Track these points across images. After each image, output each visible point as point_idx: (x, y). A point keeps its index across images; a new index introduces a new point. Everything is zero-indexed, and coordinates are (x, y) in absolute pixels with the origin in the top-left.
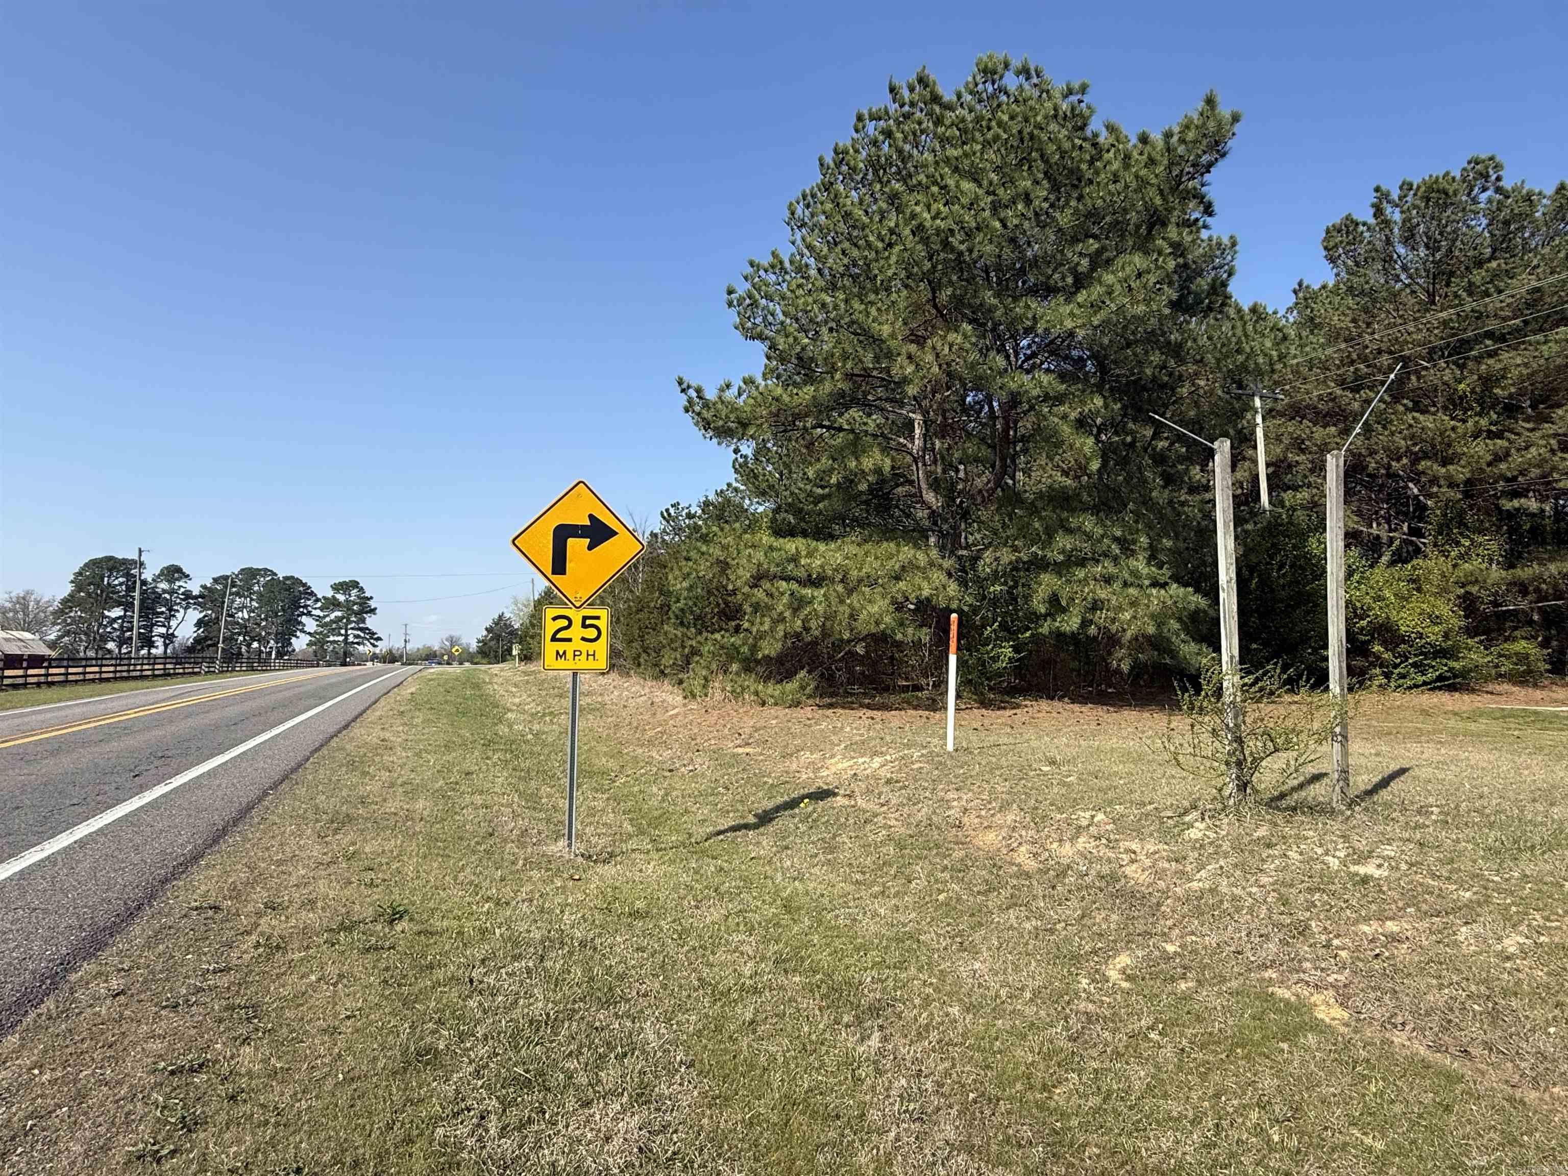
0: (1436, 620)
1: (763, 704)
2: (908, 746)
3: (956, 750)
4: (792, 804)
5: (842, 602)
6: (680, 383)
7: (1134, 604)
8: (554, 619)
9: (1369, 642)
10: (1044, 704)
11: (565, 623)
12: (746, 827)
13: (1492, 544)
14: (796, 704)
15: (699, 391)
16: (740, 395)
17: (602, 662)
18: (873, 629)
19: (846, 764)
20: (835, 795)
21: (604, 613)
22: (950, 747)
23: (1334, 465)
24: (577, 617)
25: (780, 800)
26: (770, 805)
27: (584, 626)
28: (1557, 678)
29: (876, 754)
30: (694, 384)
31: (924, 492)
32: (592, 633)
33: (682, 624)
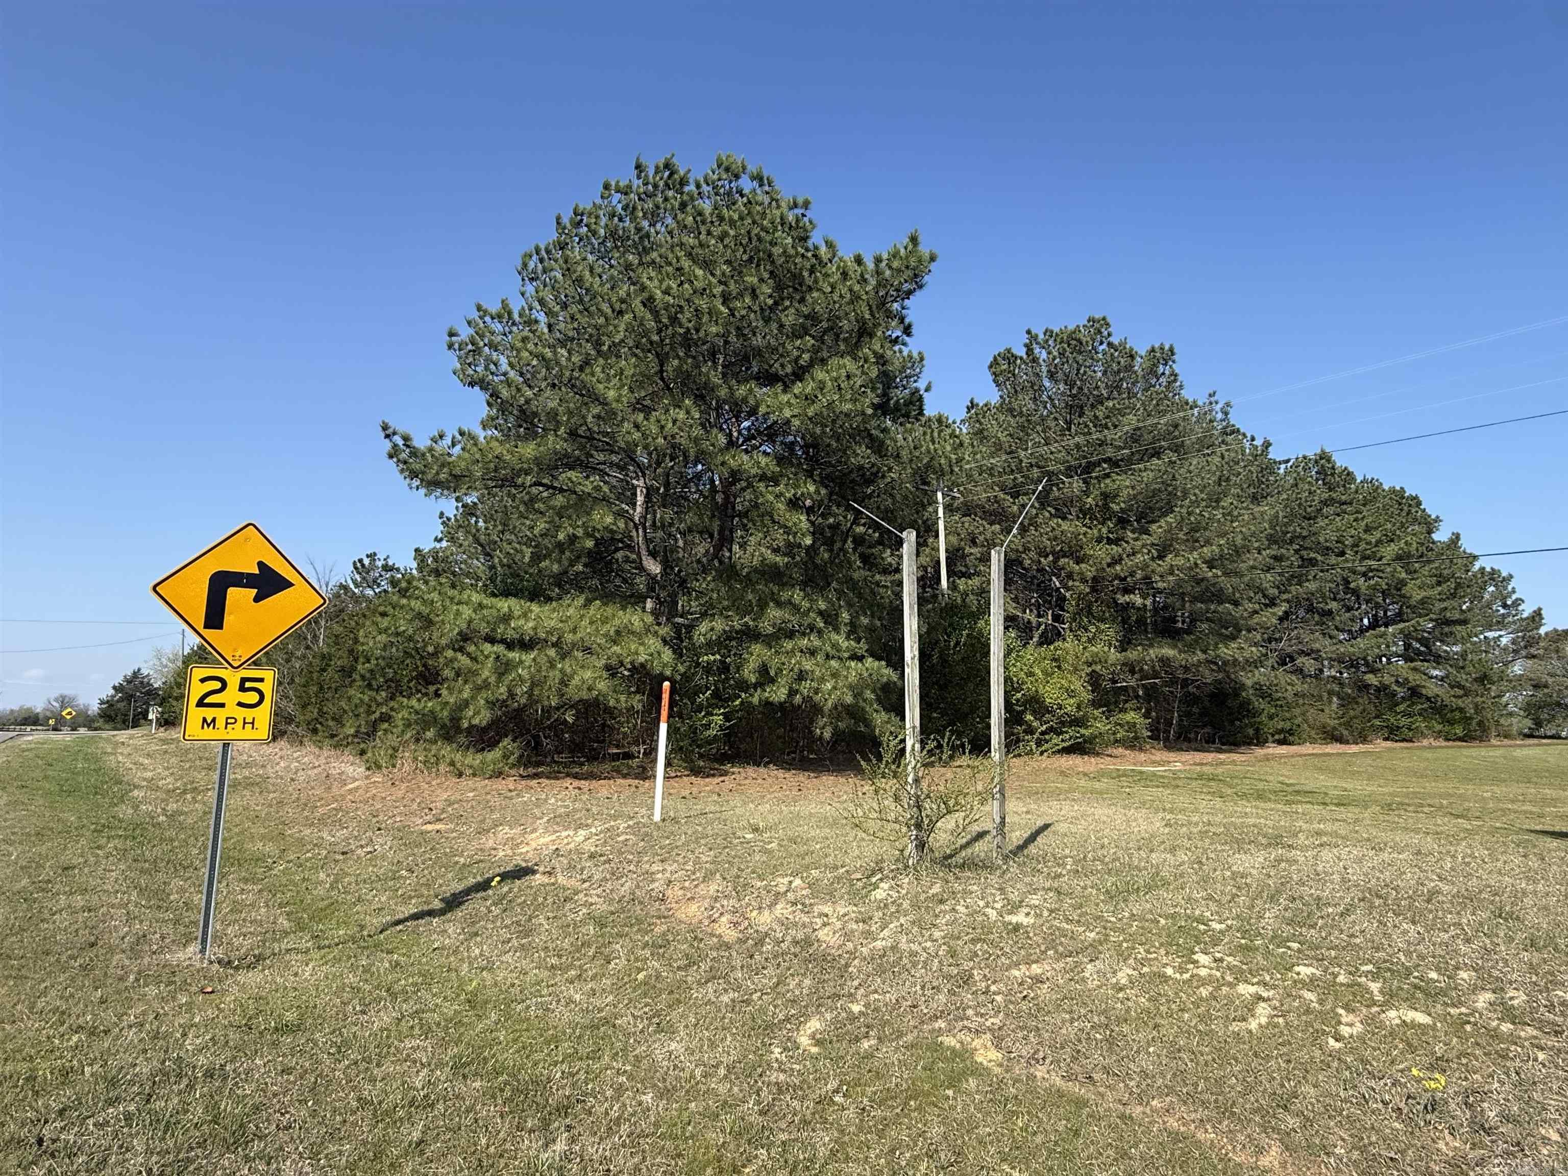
0: (1071, 694)
1: (460, 775)
2: (615, 818)
3: (664, 820)
4: (484, 886)
5: (552, 666)
6: (385, 428)
7: (835, 675)
8: (203, 680)
9: (1023, 712)
10: (751, 771)
11: (217, 685)
12: (431, 913)
13: (1110, 631)
14: (498, 774)
15: (406, 439)
16: (454, 444)
17: (263, 730)
18: (585, 695)
19: (547, 839)
20: (534, 872)
21: (269, 676)
22: (657, 817)
23: (997, 559)
24: (233, 679)
25: (471, 881)
26: (460, 887)
27: (242, 689)
28: (1156, 743)
29: (580, 827)
30: (401, 429)
31: (644, 558)
32: (253, 698)
33: (369, 686)
